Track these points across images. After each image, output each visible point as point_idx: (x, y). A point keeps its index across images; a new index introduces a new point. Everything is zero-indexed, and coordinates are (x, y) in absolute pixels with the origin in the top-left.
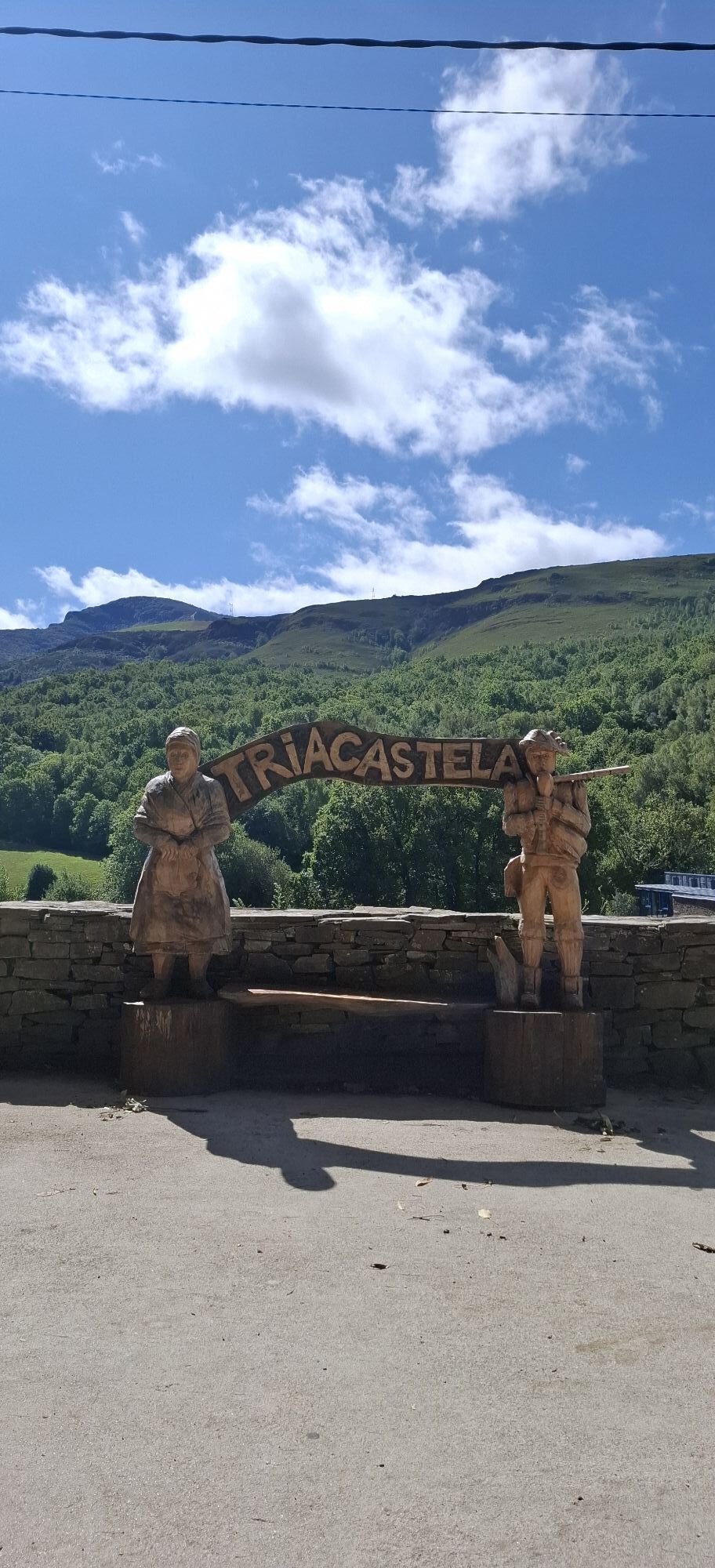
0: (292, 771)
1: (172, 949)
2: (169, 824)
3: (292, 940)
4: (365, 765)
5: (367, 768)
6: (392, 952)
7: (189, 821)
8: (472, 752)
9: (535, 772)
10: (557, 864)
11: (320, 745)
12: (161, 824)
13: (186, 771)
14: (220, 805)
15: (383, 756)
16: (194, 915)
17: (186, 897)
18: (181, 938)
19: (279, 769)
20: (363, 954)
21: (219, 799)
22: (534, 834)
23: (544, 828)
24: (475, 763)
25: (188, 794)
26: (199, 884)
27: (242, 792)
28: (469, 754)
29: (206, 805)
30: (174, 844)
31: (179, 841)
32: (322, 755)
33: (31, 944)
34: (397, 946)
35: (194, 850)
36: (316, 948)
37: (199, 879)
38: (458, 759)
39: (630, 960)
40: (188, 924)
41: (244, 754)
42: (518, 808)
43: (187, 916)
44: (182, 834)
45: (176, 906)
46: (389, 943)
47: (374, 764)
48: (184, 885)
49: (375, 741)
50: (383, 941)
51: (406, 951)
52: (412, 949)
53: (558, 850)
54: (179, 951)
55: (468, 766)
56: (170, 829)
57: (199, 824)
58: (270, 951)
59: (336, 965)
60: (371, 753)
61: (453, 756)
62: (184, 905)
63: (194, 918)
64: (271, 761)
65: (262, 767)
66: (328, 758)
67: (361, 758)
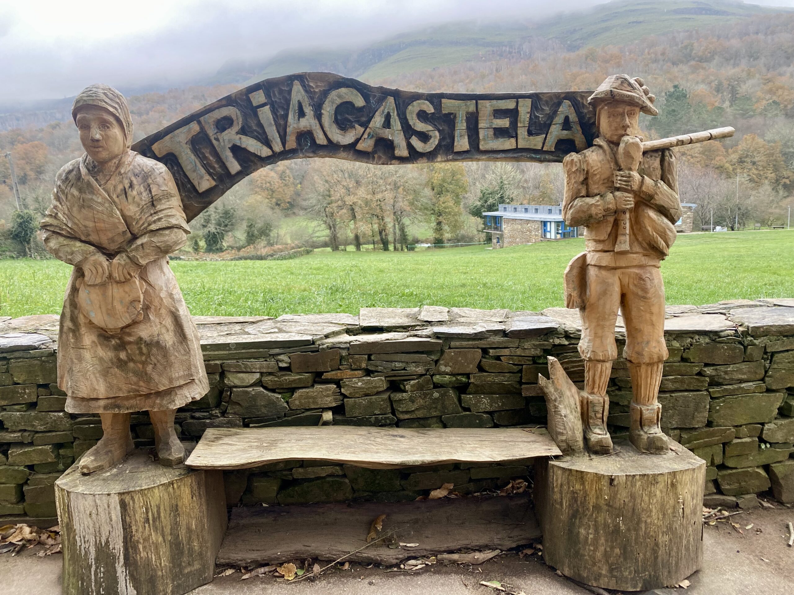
2: (90, 231)
3: (286, 370)
4: (372, 135)
5: (373, 140)
6: (415, 377)
7: (121, 226)
8: (517, 112)
11: (308, 110)
12: (80, 232)
14: (168, 198)
15: (396, 124)
16: (144, 358)
19: (250, 143)
20: (379, 382)
24: (522, 132)
25: (116, 185)
27: (201, 179)
28: (513, 114)
31: (110, 255)
32: (309, 122)
34: (420, 370)
36: (318, 379)
37: (146, 308)
38: (499, 123)
41: (199, 123)
42: (587, 189)
43: (133, 361)
44: (112, 245)
45: (117, 348)
46: (410, 368)
47: (387, 134)
48: (124, 317)
49: (384, 99)
50: (402, 365)
51: (432, 375)
52: (440, 373)
54: (128, 408)
55: (513, 132)
56: (95, 237)
57: (136, 229)
58: (259, 383)
60: (378, 118)
61: (491, 118)
62: (127, 347)
63: (143, 362)
64: (237, 133)
65: (226, 141)
66: (318, 126)
67: (365, 125)
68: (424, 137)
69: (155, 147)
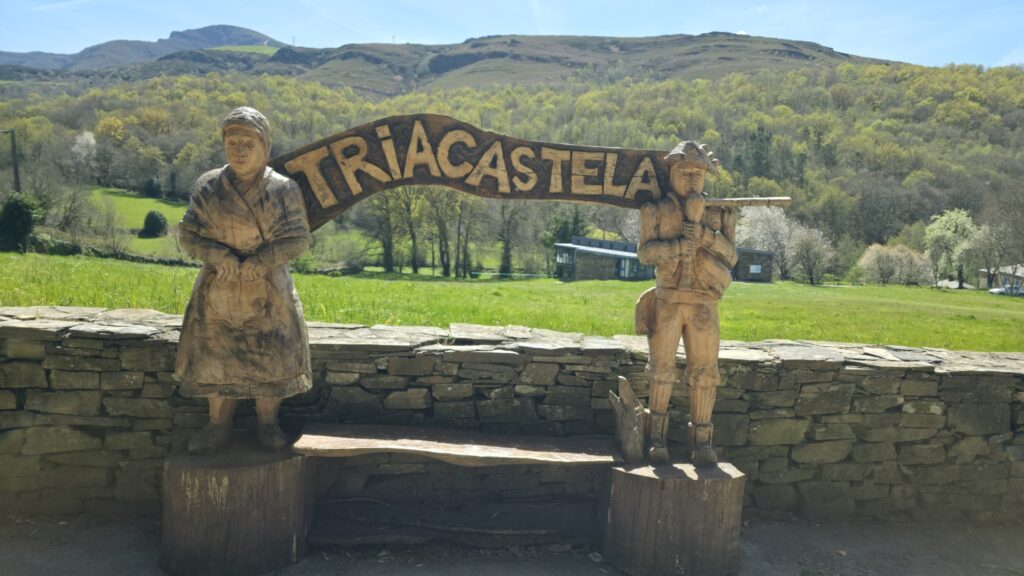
0: (390, 175)
1: (232, 393)
2: (227, 234)
3: (384, 372)
4: (479, 173)
5: (481, 176)
6: (499, 386)
7: (255, 232)
8: (605, 163)
9: (684, 194)
10: (701, 302)
11: (425, 144)
12: (217, 234)
13: (250, 166)
14: (298, 212)
15: (501, 162)
16: (262, 350)
17: (251, 327)
18: (244, 379)
19: (373, 170)
20: (466, 389)
21: (296, 204)
22: (676, 266)
23: (689, 260)
24: (608, 178)
25: (253, 195)
26: (268, 313)
27: (325, 197)
28: (601, 166)
29: (278, 211)
30: (233, 262)
31: (241, 257)
32: (427, 156)
33: (48, 372)
34: (504, 380)
35: (261, 270)
36: (412, 382)
37: (268, 306)
38: (589, 172)
39: (747, 397)
40: (253, 363)
41: (329, 148)
42: (658, 234)
43: (252, 352)
44: (245, 248)
45: (238, 339)
46: (496, 377)
47: (490, 172)
48: (249, 312)
49: (492, 144)
50: (489, 374)
51: (514, 385)
52: (522, 383)
53: (704, 285)
54: (241, 395)
55: (600, 181)
56: (229, 240)
57: (268, 236)
58: (356, 384)
59: (434, 400)
60: (486, 158)
61: (583, 167)
62: (248, 339)
63: (261, 354)
64: (363, 160)
65: (352, 165)
66: (434, 160)
67: (474, 163)
68: (524, 178)
69: (286, 166)
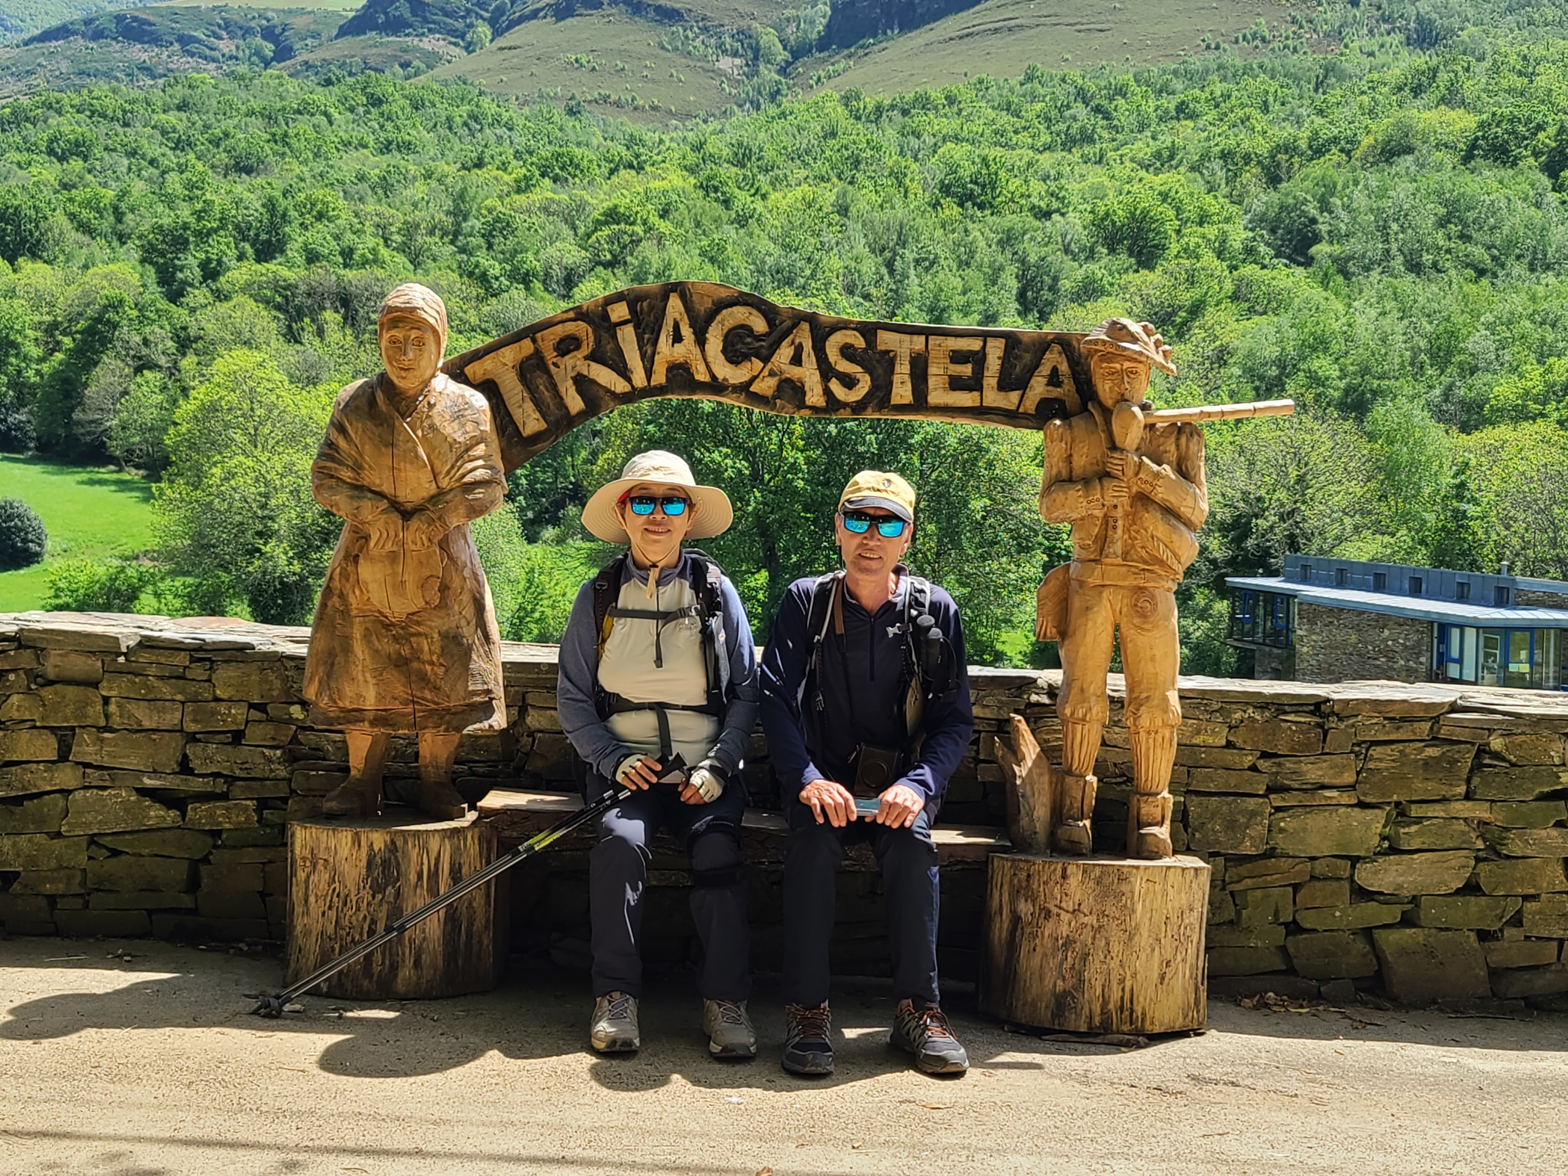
0: (629, 380)
1: (386, 723)
2: (385, 478)
4: (773, 374)
5: (776, 380)
7: (425, 474)
8: (985, 355)
9: (1109, 403)
10: (1140, 583)
11: (686, 331)
12: (371, 478)
15: (809, 356)
16: (434, 659)
17: (418, 623)
18: (404, 701)
19: (604, 376)
22: (1099, 523)
24: (990, 381)
26: (443, 600)
27: (527, 418)
28: (978, 359)
30: (396, 518)
31: (407, 514)
32: (686, 350)
33: (106, 701)
35: (434, 534)
37: (444, 589)
38: (958, 370)
39: (1263, 764)
40: (420, 677)
42: (1071, 471)
43: (419, 660)
44: (409, 500)
45: (397, 640)
47: (794, 372)
48: (414, 600)
49: (795, 325)
53: (1145, 555)
54: (401, 727)
55: (975, 384)
56: (388, 489)
57: (444, 480)
60: (785, 352)
61: (947, 363)
64: (586, 358)
65: (569, 368)
66: (699, 356)
67: (766, 360)
68: (849, 382)
69: (468, 370)
